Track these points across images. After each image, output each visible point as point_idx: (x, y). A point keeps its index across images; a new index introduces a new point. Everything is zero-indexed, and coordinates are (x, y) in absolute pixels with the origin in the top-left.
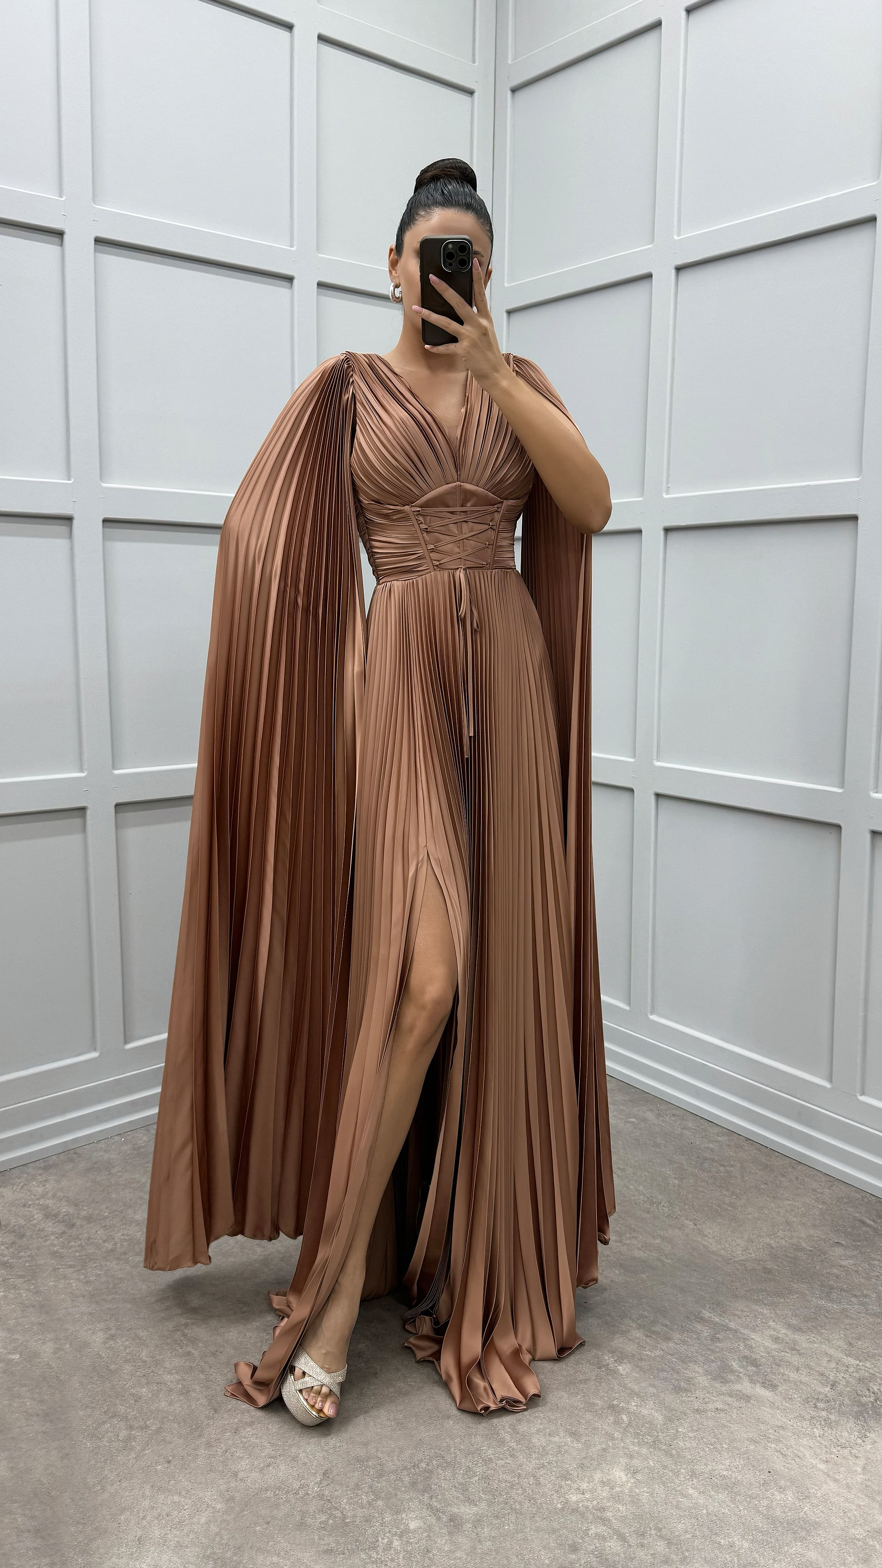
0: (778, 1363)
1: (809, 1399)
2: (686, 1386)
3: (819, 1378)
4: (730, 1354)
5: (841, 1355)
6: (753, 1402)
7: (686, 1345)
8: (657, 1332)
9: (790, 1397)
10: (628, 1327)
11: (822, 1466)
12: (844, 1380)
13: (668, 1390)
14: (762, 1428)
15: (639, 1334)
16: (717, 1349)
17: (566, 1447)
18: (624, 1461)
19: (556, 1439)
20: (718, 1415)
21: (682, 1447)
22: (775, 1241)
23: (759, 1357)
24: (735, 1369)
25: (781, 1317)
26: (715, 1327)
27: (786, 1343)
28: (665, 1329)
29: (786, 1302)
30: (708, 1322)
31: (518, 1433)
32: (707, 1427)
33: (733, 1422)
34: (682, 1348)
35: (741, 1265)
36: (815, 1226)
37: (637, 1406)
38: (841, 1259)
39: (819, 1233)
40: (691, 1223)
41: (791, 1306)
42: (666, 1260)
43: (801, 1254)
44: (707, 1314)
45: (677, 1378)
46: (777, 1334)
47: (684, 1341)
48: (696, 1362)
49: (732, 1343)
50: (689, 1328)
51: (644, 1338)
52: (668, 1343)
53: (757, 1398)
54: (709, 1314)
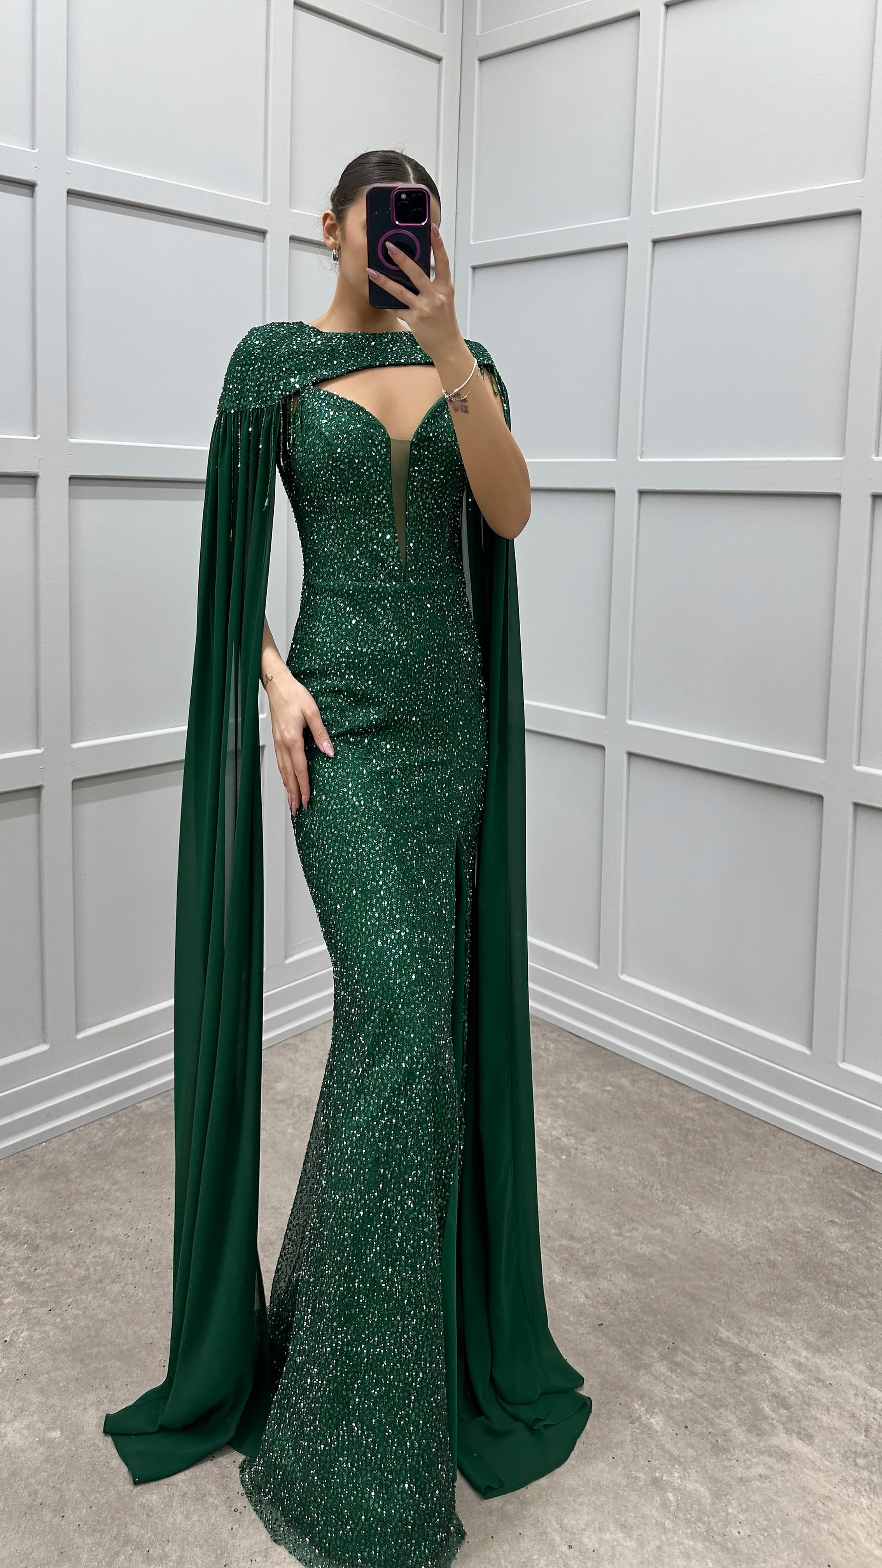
0: (808, 1401)
1: (848, 1455)
2: (724, 1443)
3: (851, 1421)
4: (758, 1392)
5: (864, 1385)
6: (794, 1462)
8: (680, 1364)
9: (828, 1451)
10: (650, 1359)
12: (875, 1423)
13: (707, 1450)
14: (810, 1501)
15: (661, 1368)
16: (744, 1385)
17: (619, 1548)
19: (607, 1536)
20: (763, 1486)
21: (736, 1538)
22: (772, 1224)
23: (787, 1394)
24: (767, 1414)
25: (798, 1333)
26: (737, 1352)
27: (810, 1371)
28: (688, 1359)
29: (798, 1309)
30: (727, 1346)
31: (567, 1531)
32: (755, 1503)
33: (780, 1494)
35: (745, 1257)
36: (806, 1203)
37: (680, 1477)
38: (839, 1242)
39: (812, 1210)
40: (687, 1208)
41: (804, 1316)
42: (670, 1256)
43: (799, 1237)
44: (724, 1333)
45: (713, 1431)
46: (798, 1358)
47: (710, 1376)
48: (727, 1406)
49: (757, 1375)
50: (712, 1356)
51: (669, 1373)
52: (694, 1380)
53: (796, 1456)
54: (727, 1333)
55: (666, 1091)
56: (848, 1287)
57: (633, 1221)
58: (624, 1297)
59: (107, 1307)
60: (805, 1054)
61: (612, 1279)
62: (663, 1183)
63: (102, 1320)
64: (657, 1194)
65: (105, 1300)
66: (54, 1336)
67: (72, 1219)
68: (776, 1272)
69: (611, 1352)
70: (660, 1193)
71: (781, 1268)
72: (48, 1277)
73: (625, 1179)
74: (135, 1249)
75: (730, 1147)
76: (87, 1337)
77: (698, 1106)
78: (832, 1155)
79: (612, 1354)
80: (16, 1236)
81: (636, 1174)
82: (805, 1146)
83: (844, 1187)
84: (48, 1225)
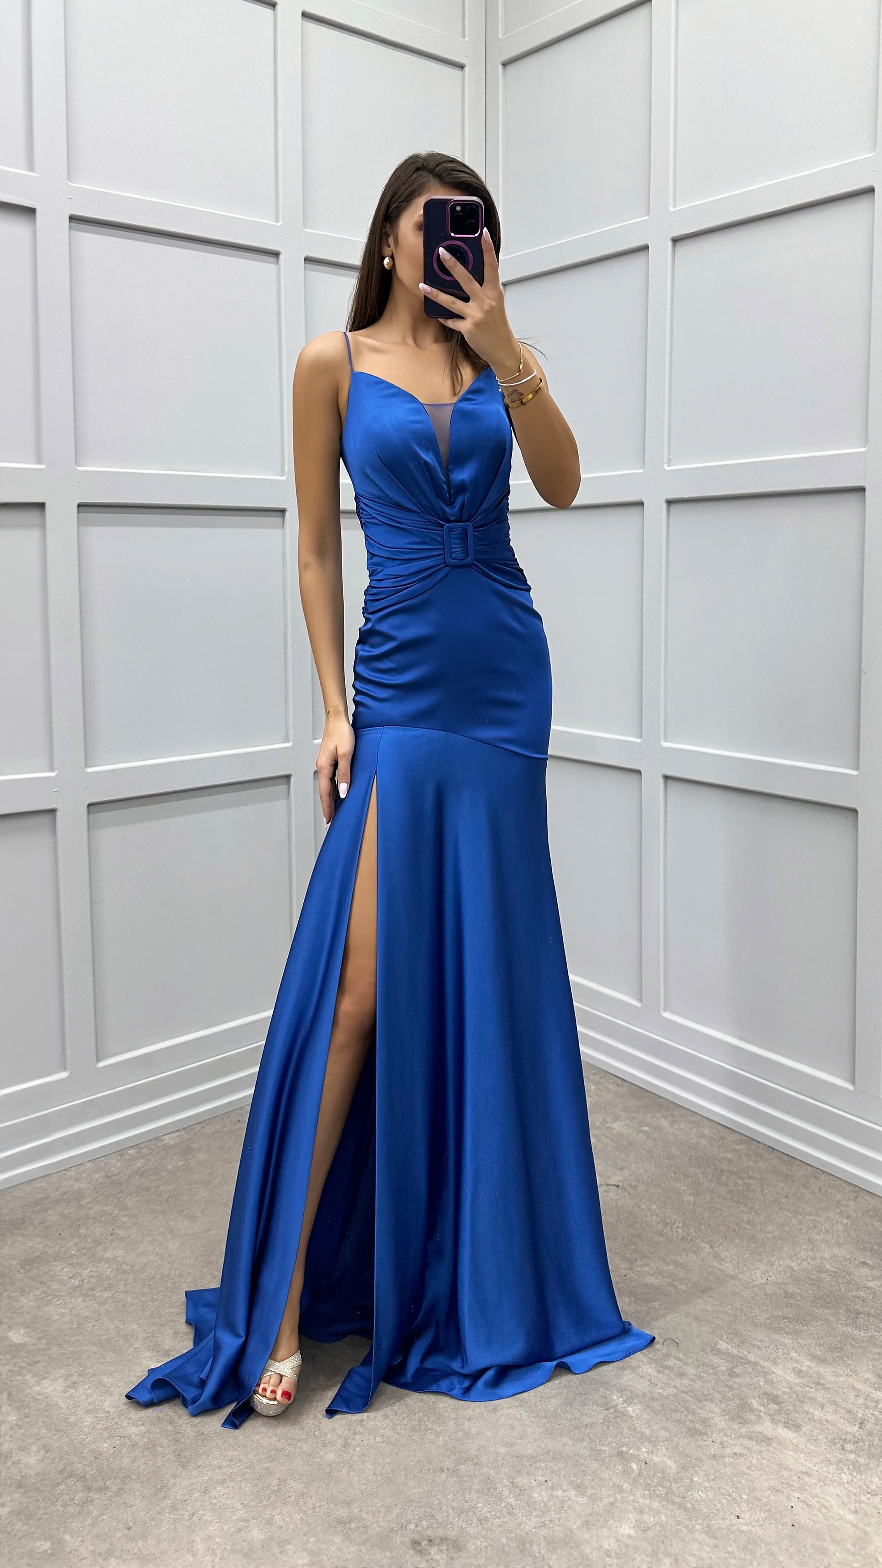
0: (802, 1399)
1: (836, 1441)
2: (701, 1428)
3: (846, 1416)
4: (749, 1391)
5: (869, 1389)
6: (775, 1445)
7: (702, 1380)
8: (670, 1367)
9: (815, 1438)
10: (638, 1362)
11: (851, 1517)
12: (873, 1418)
13: (682, 1433)
14: (785, 1474)
15: (649, 1370)
16: (735, 1385)
17: (570, 1502)
18: (632, 1516)
19: (559, 1493)
20: (737, 1461)
21: (697, 1500)
22: (796, 1263)
23: (781, 1393)
24: (755, 1407)
25: (805, 1348)
26: (733, 1360)
27: (810, 1377)
29: (810, 1330)
30: (725, 1355)
31: (517, 1487)
32: (724, 1475)
33: (753, 1469)
34: (698, 1385)
35: (760, 1289)
36: (839, 1246)
37: (648, 1452)
38: (868, 1280)
39: (844, 1252)
40: (707, 1246)
41: (814, 1335)
42: (680, 1287)
43: (824, 1275)
44: (723, 1345)
45: (693, 1419)
46: (799, 1366)
47: (700, 1377)
48: (712, 1400)
49: (751, 1378)
50: (705, 1362)
51: (655, 1374)
52: (682, 1380)
53: (778, 1440)
54: (726, 1345)
57: (646, 1261)
62: (686, 1223)
64: (676, 1233)
70: (680, 1232)
71: (798, 1298)
81: (659, 1214)
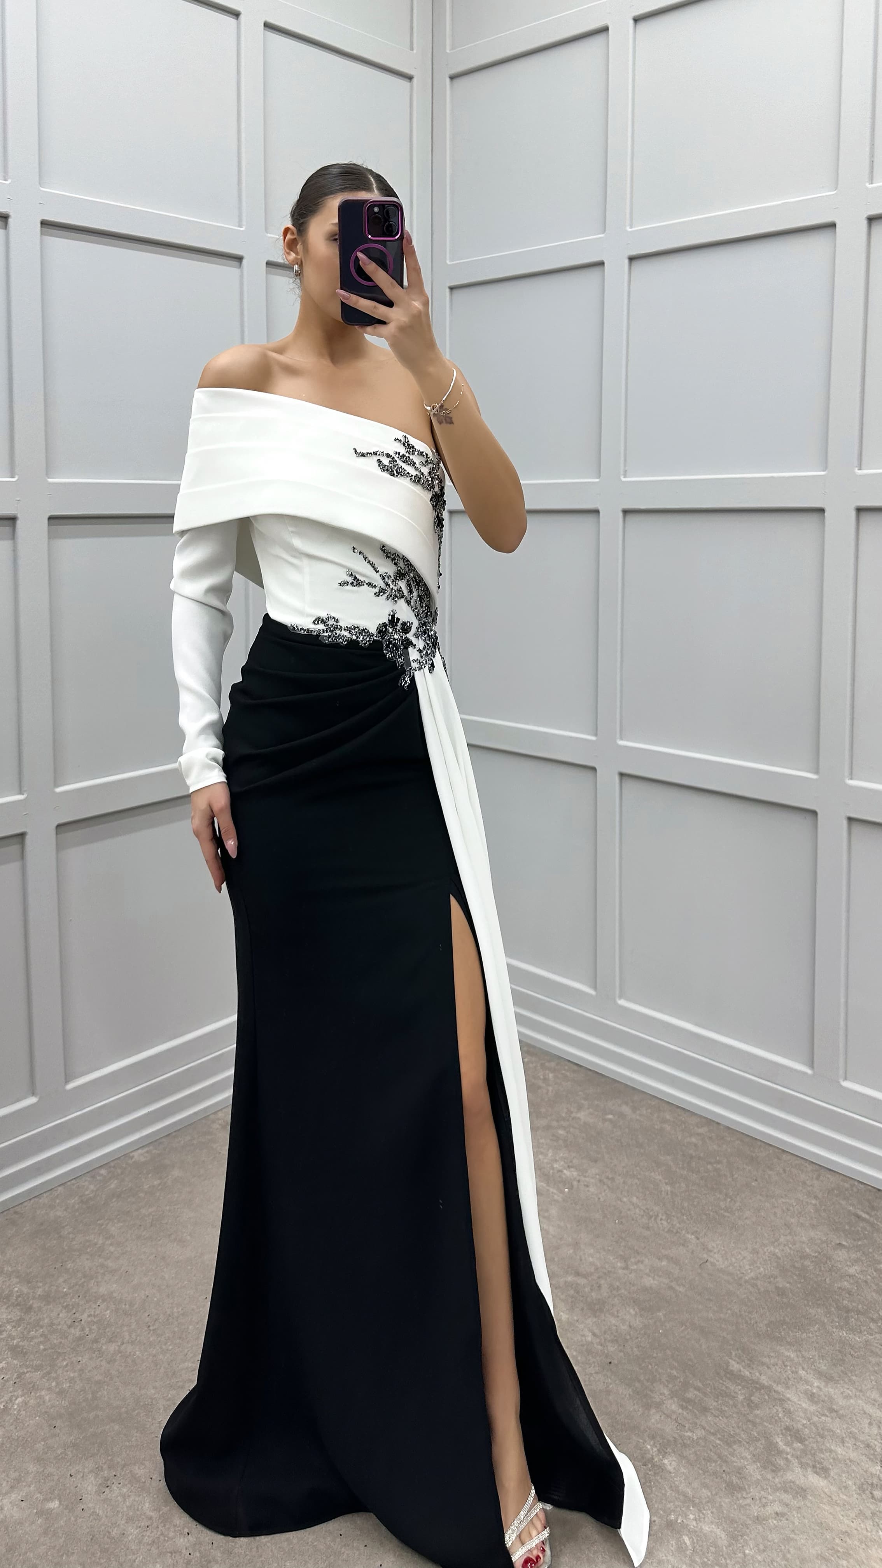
0: (822, 1433)
1: (865, 1487)
2: (738, 1481)
4: (772, 1426)
6: (810, 1498)
7: (725, 1417)
8: (692, 1401)
9: (844, 1484)
10: (660, 1397)
13: (722, 1490)
14: (828, 1537)
15: (672, 1406)
16: (757, 1419)
20: (780, 1524)
22: (779, 1250)
23: (801, 1427)
24: (781, 1449)
25: (810, 1362)
26: (749, 1385)
27: (823, 1401)
28: (699, 1394)
29: (809, 1337)
30: (739, 1379)
32: (772, 1543)
33: (797, 1532)
34: (722, 1423)
35: (754, 1285)
36: (813, 1227)
37: (696, 1520)
38: (847, 1265)
39: (818, 1233)
40: (693, 1237)
41: (815, 1345)
42: (677, 1288)
43: (807, 1263)
44: (735, 1366)
45: (727, 1470)
46: (810, 1388)
47: (722, 1411)
48: (740, 1442)
49: (770, 1408)
50: (723, 1390)
51: (680, 1411)
52: (706, 1417)
53: (812, 1491)
54: (738, 1366)
55: (668, 1117)
56: (858, 1312)
57: (638, 1253)
58: (631, 1332)
59: (103, 1368)
60: (805, 1073)
61: (620, 1315)
62: (668, 1212)
63: (98, 1382)
64: (661, 1224)
65: (101, 1361)
66: (49, 1401)
67: (66, 1276)
68: (784, 1300)
69: (620, 1393)
70: (665, 1223)
71: (790, 1295)
72: (42, 1339)
73: (629, 1210)
74: (131, 1304)
75: (734, 1173)
76: (84, 1401)
77: (700, 1131)
78: (838, 1176)
79: (622, 1393)
80: (8, 1297)
81: (640, 1205)
82: (810, 1168)
83: (851, 1208)
84: (41, 1284)
